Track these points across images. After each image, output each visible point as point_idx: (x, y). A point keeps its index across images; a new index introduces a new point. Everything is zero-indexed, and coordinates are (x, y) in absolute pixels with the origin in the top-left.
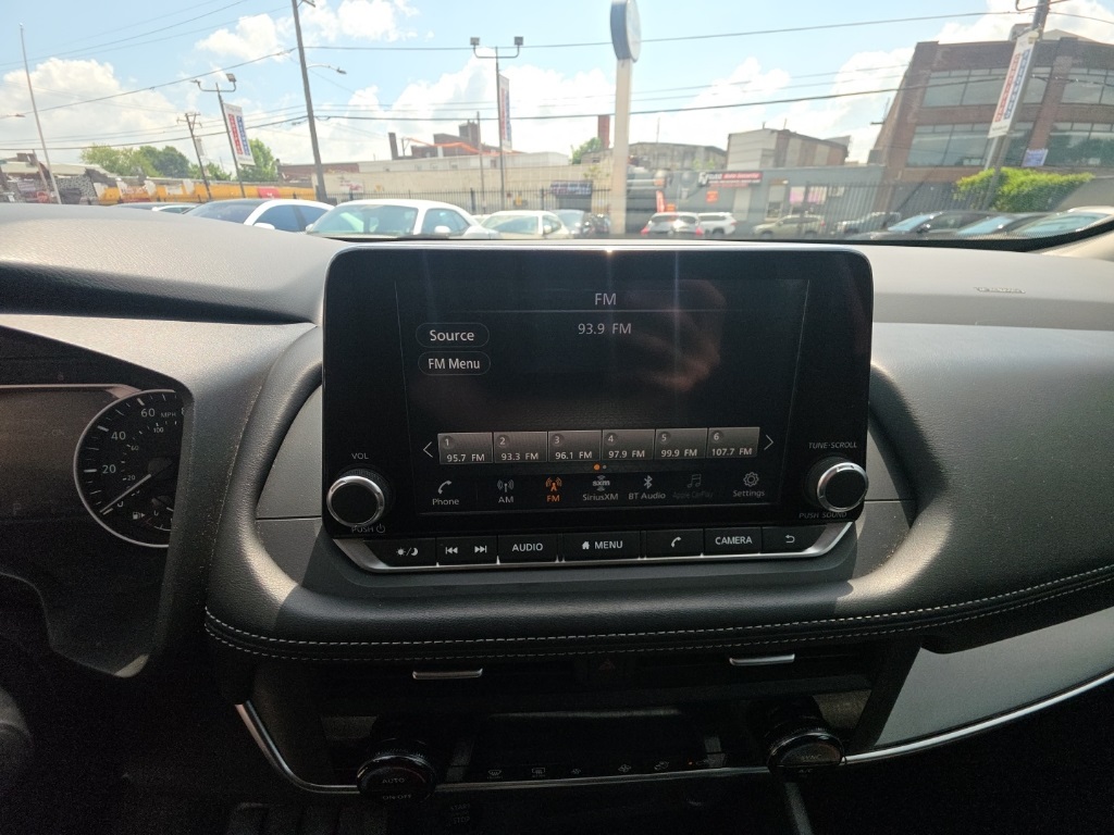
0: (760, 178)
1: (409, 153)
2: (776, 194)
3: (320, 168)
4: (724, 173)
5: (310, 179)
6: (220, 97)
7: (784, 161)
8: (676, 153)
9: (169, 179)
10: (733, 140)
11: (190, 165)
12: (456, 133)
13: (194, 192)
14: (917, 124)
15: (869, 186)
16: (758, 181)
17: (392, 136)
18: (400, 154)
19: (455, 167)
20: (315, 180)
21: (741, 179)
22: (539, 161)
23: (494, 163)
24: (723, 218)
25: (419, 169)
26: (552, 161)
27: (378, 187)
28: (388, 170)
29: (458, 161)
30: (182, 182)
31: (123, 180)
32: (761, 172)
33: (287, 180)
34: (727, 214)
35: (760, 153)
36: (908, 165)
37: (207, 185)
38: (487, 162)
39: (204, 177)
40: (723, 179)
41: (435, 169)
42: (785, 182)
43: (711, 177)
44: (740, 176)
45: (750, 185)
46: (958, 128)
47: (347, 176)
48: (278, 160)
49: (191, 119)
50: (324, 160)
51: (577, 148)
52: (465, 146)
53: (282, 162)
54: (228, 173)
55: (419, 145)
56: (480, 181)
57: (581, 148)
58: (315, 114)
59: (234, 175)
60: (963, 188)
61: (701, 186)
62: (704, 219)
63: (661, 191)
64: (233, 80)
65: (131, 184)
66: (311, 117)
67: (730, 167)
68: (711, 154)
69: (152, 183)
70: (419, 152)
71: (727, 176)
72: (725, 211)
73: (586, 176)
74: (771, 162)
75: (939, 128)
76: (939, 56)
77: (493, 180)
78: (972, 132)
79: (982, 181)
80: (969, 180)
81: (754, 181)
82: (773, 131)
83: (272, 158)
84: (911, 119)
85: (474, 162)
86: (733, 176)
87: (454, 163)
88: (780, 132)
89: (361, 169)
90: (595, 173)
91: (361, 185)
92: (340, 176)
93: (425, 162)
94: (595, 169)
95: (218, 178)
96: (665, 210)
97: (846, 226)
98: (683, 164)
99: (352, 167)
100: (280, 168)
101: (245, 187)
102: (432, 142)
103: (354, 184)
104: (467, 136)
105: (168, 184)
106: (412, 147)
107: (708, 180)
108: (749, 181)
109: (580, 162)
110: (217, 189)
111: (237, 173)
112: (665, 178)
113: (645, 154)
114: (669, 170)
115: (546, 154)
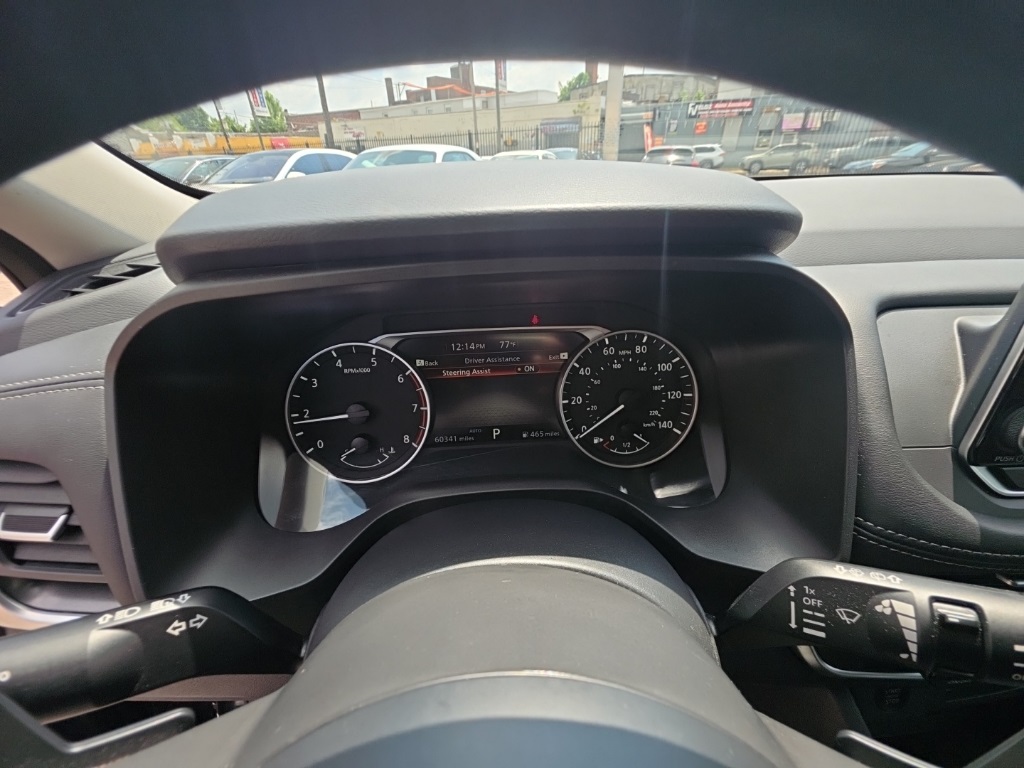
0: (752, 106)
1: (404, 97)
2: (768, 121)
3: (327, 116)
4: (715, 102)
5: (317, 128)
8: (664, 84)
9: (194, 133)
11: (209, 120)
12: (448, 75)
13: (216, 145)
16: (749, 110)
17: (388, 81)
18: (396, 99)
19: (448, 110)
20: (322, 128)
21: (731, 108)
22: (530, 99)
23: (486, 104)
24: (712, 150)
25: (415, 113)
26: (544, 99)
27: (379, 133)
28: (386, 116)
29: (453, 104)
30: (205, 136)
31: (155, 135)
32: (753, 100)
33: (295, 130)
34: (716, 146)
37: (226, 137)
38: (479, 104)
39: (223, 130)
40: (713, 109)
41: (429, 113)
42: (778, 109)
43: (700, 107)
44: (731, 105)
45: (741, 114)
47: (350, 123)
48: (286, 111)
50: (330, 110)
51: (565, 84)
52: (456, 88)
53: (290, 112)
54: (243, 125)
55: (413, 89)
56: (473, 123)
57: (570, 84)
59: (249, 128)
61: (691, 117)
62: (699, 150)
63: (649, 124)
65: (161, 138)
67: (720, 96)
68: (701, 82)
69: (179, 138)
70: (414, 97)
71: (717, 106)
72: (714, 143)
73: (575, 112)
77: (487, 122)
81: (746, 110)
83: (280, 110)
85: (467, 103)
86: (724, 105)
87: (447, 106)
89: (362, 116)
90: (585, 108)
91: (363, 131)
92: (343, 123)
93: (421, 106)
94: (584, 105)
95: (235, 130)
96: (653, 145)
97: (840, 153)
98: (671, 96)
99: (355, 114)
100: (288, 118)
101: (263, 138)
102: (425, 86)
103: (357, 131)
104: (458, 77)
105: (193, 137)
106: (407, 92)
107: (698, 111)
108: (740, 110)
109: (568, 99)
110: (235, 141)
111: (252, 125)
112: (654, 111)
113: (633, 87)
114: (657, 102)
115: (537, 91)
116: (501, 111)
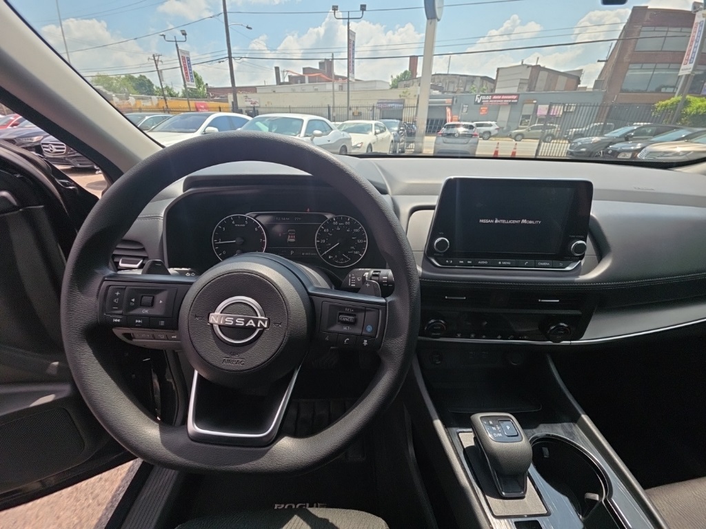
0: (517, 99)
1: (287, 80)
2: (528, 109)
3: (234, 90)
4: (493, 95)
5: (227, 97)
6: (177, 45)
7: (535, 87)
8: (460, 81)
9: (143, 96)
10: (500, 71)
11: (154, 87)
12: (317, 67)
13: (158, 104)
14: (630, 63)
15: (594, 106)
16: (516, 101)
17: (277, 69)
18: (282, 81)
19: (316, 90)
20: (230, 97)
21: (504, 99)
22: (370, 86)
23: (341, 88)
24: (491, 125)
25: (294, 91)
26: (379, 86)
27: (268, 102)
28: (274, 92)
29: (319, 86)
30: (151, 98)
31: (116, 96)
32: (518, 95)
33: (212, 97)
34: (493, 123)
35: (519, 81)
36: (622, 91)
37: (166, 100)
38: (336, 87)
39: (163, 95)
40: (492, 99)
41: (303, 91)
42: (535, 102)
43: (484, 97)
44: (503, 97)
45: (510, 103)
46: (659, 66)
47: (250, 95)
48: (207, 84)
49: (156, 58)
50: (237, 85)
51: (395, 77)
52: (322, 76)
53: (209, 85)
54: (177, 92)
55: (293, 75)
56: (332, 99)
57: (398, 77)
58: (233, 55)
59: (181, 94)
60: (659, 109)
61: (476, 103)
62: (478, 125)
63: (450, 107)
64: (184, 34)
65: (121, 98)
66: (230, 58)
67: (497, 91)
68: (485, 81)
69: (133, 98)
70: (294, 80)
71: (495, 97)
72: (492, 121)
73: (400, 96)
74: (526, 87)
75: (645, 66)
76: (647, 17)
77: (341, 100)
78: (668, 69)
79: (672, 104)
80: (664, 103)
81: (513, 101)
82: (528, 66)
83: (203, 83)
84: (626, 59)
85: (329, 86)
86: (499, 97)
87: (316, 88)
88: (533, 67)
89: (258, 91)
90: (407, 94)
91: (258, 101)
92: (245, 95)
93: (298, 86)
94: (407, 92)
95: (171, 95)
96: (451, 121)
97: (575, 131)
98: (465, 89)
99: (253, 89)
100: (208, 89)
101: (190, 102)
102: (301, 73)
103: (254, 100)
104: (324, 69)
105: (142, 99)
106: (289, 76)
107: (482, 100)
108: (510, 101)
109: (396, 87)
110: (172, 103)
111: (183, 93)
112: (453, 98)
113: (440, 82)
114: (455, 92)
115: (375, 81)
116: (350, 92)
